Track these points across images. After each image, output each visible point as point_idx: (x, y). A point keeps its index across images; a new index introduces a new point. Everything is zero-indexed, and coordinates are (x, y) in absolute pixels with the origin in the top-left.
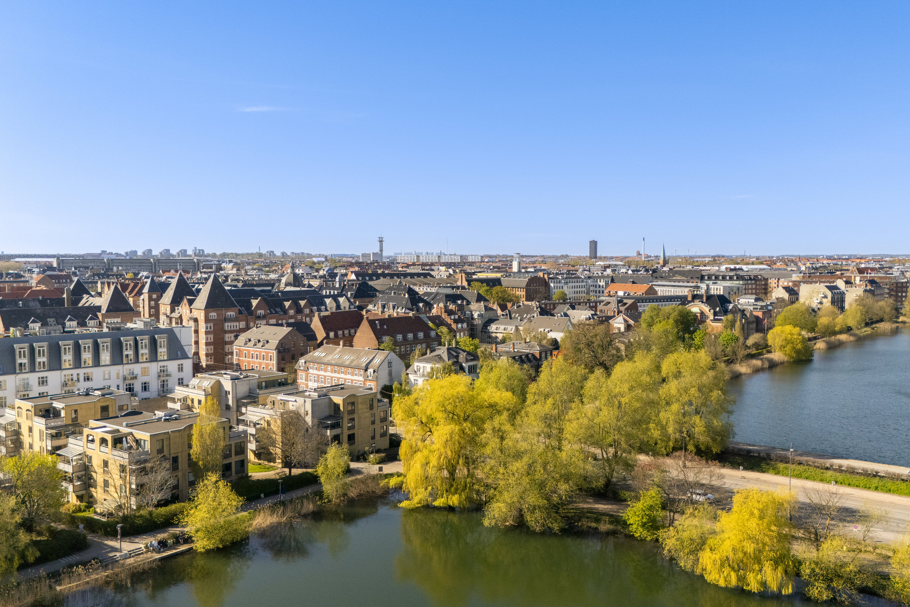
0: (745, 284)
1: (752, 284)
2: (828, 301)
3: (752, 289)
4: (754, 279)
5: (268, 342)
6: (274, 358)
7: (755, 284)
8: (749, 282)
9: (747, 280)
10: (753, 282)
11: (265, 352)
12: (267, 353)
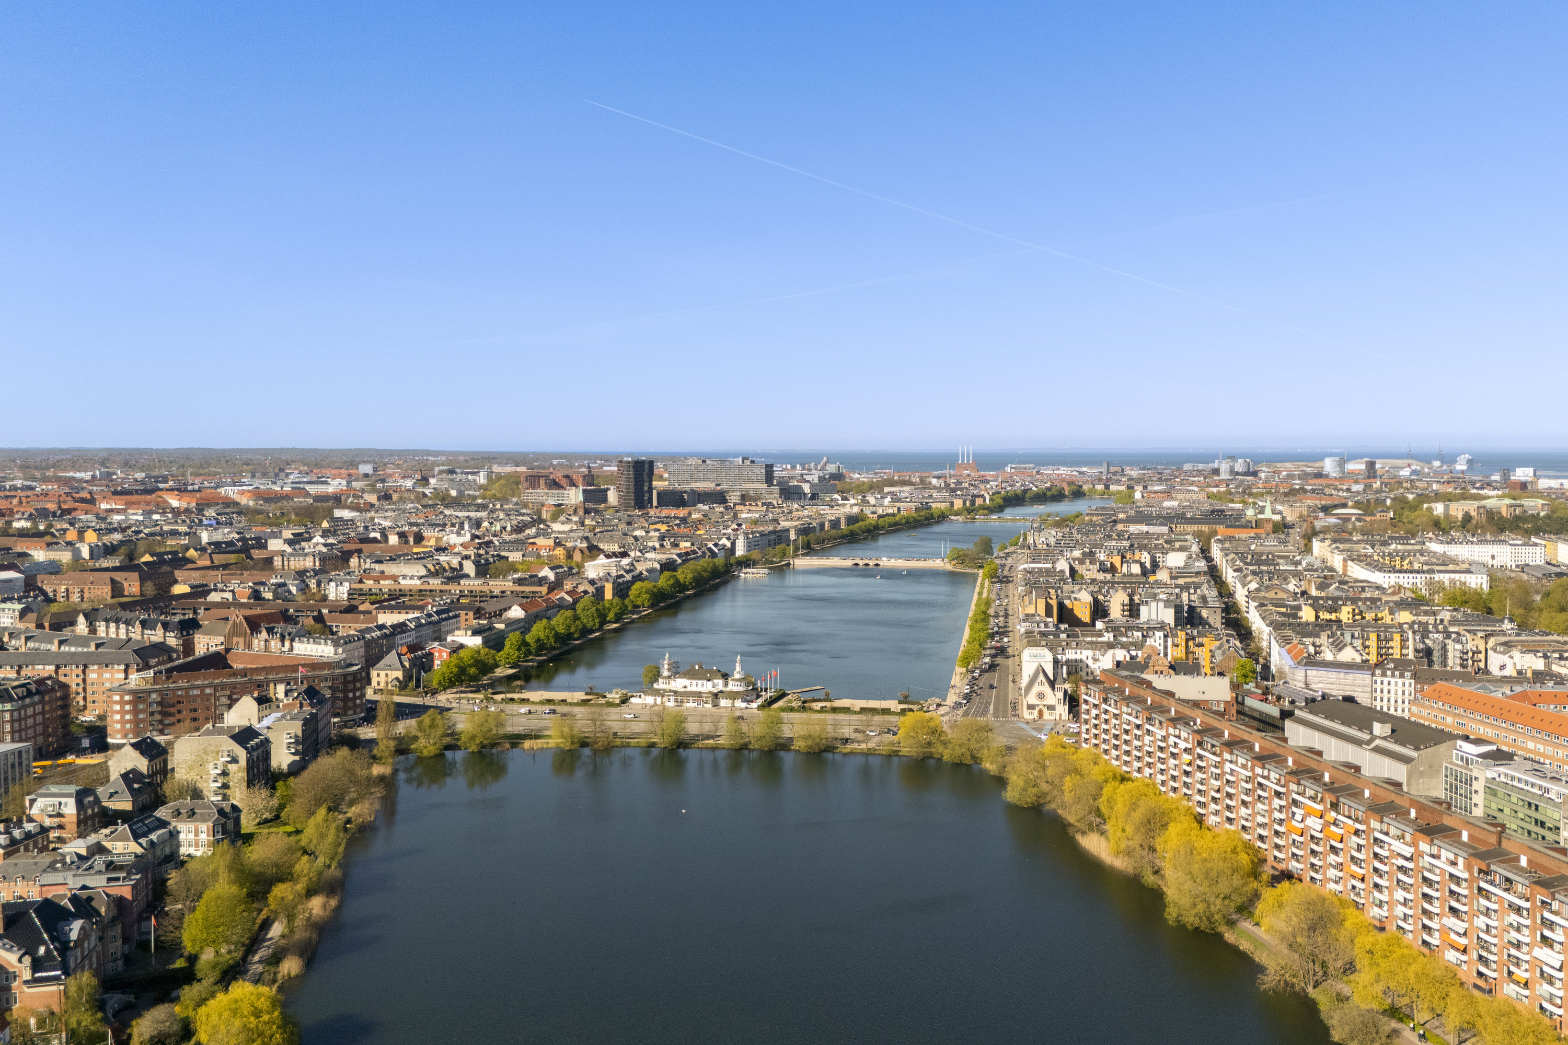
0: (19, 710)
1: (33, 705)
2: (240, 768)
3: (34, 715)
4: (38, 692)
7: (42, 701)
8: (27, 701)
9: (22, 698)
10: (36, 698)
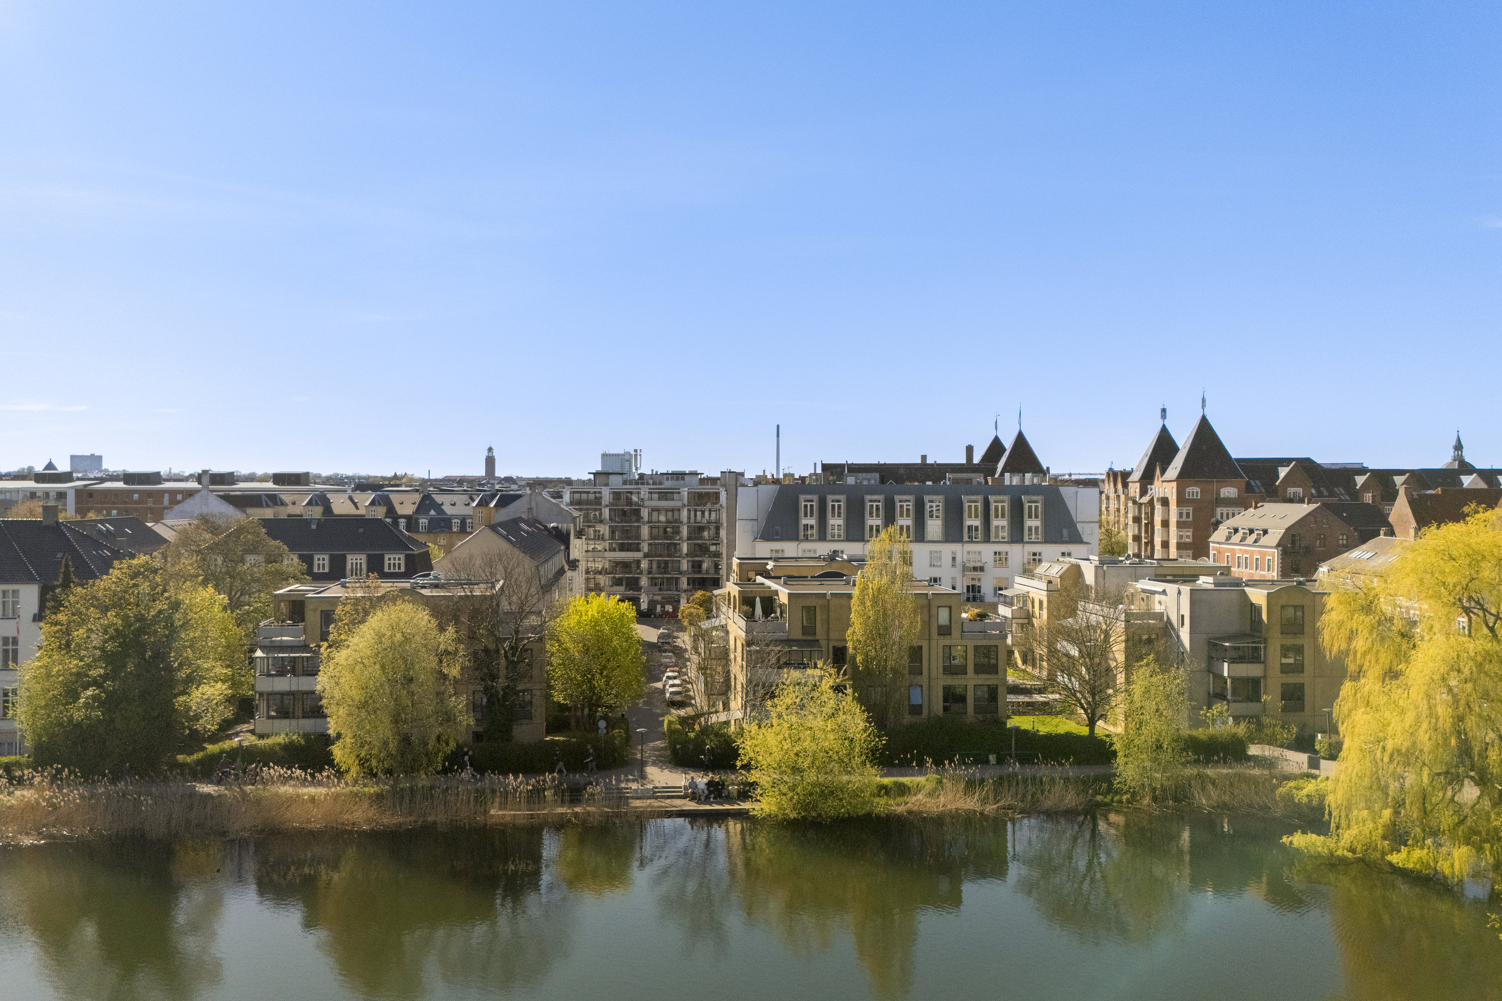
5: (1265, 532)
6: (1274, 565)
11: (1260, 552)
12: (1263, 554)
